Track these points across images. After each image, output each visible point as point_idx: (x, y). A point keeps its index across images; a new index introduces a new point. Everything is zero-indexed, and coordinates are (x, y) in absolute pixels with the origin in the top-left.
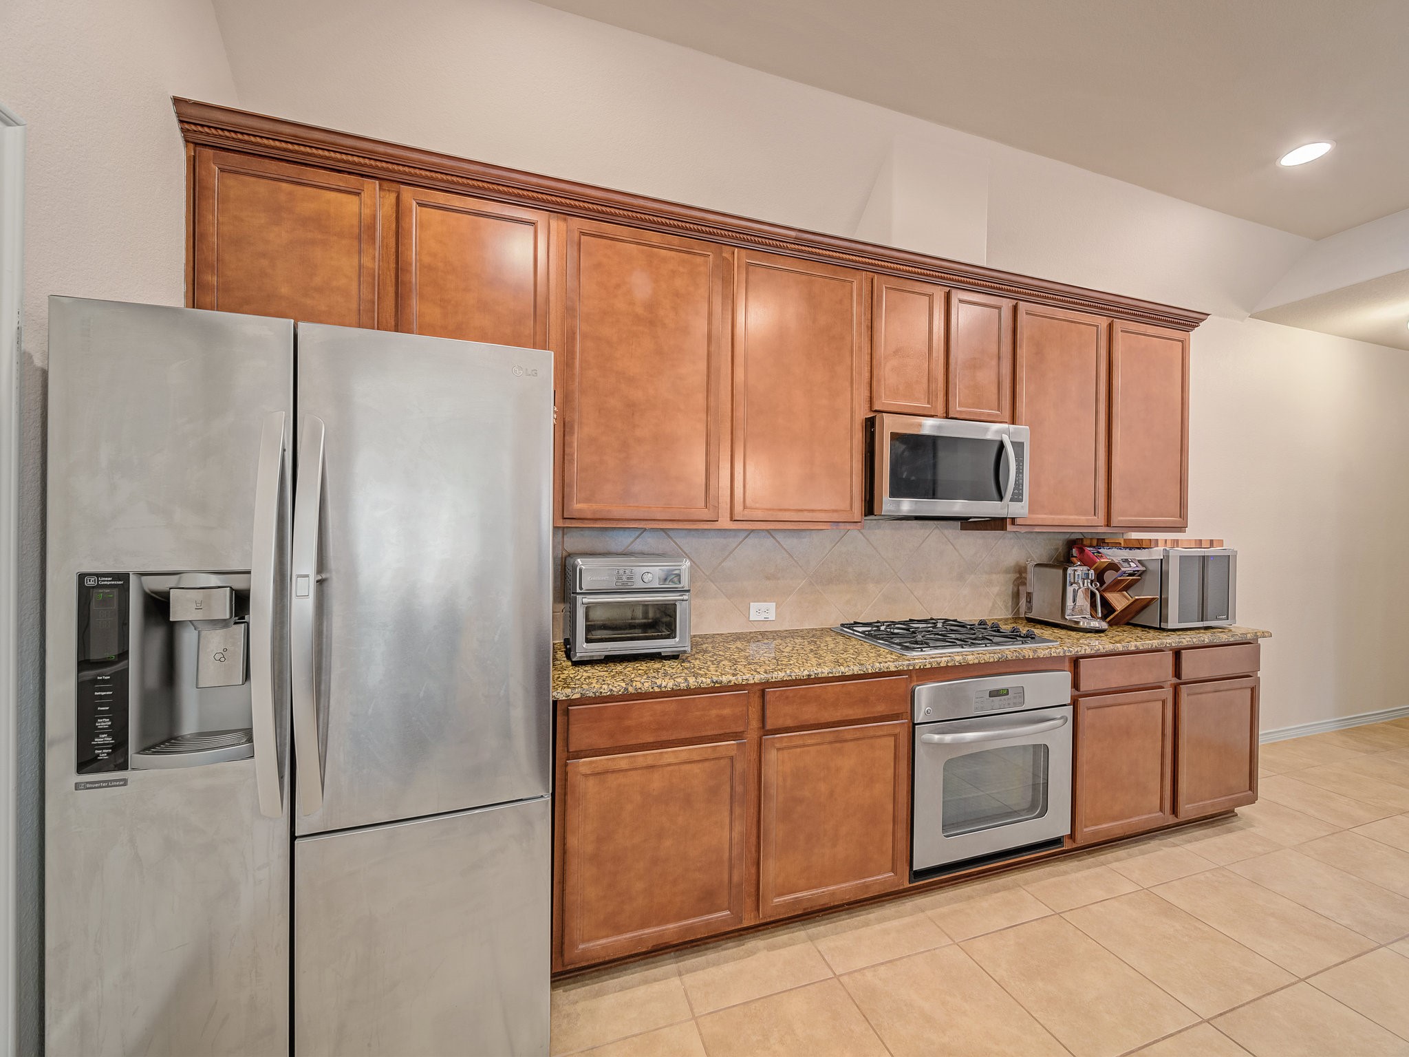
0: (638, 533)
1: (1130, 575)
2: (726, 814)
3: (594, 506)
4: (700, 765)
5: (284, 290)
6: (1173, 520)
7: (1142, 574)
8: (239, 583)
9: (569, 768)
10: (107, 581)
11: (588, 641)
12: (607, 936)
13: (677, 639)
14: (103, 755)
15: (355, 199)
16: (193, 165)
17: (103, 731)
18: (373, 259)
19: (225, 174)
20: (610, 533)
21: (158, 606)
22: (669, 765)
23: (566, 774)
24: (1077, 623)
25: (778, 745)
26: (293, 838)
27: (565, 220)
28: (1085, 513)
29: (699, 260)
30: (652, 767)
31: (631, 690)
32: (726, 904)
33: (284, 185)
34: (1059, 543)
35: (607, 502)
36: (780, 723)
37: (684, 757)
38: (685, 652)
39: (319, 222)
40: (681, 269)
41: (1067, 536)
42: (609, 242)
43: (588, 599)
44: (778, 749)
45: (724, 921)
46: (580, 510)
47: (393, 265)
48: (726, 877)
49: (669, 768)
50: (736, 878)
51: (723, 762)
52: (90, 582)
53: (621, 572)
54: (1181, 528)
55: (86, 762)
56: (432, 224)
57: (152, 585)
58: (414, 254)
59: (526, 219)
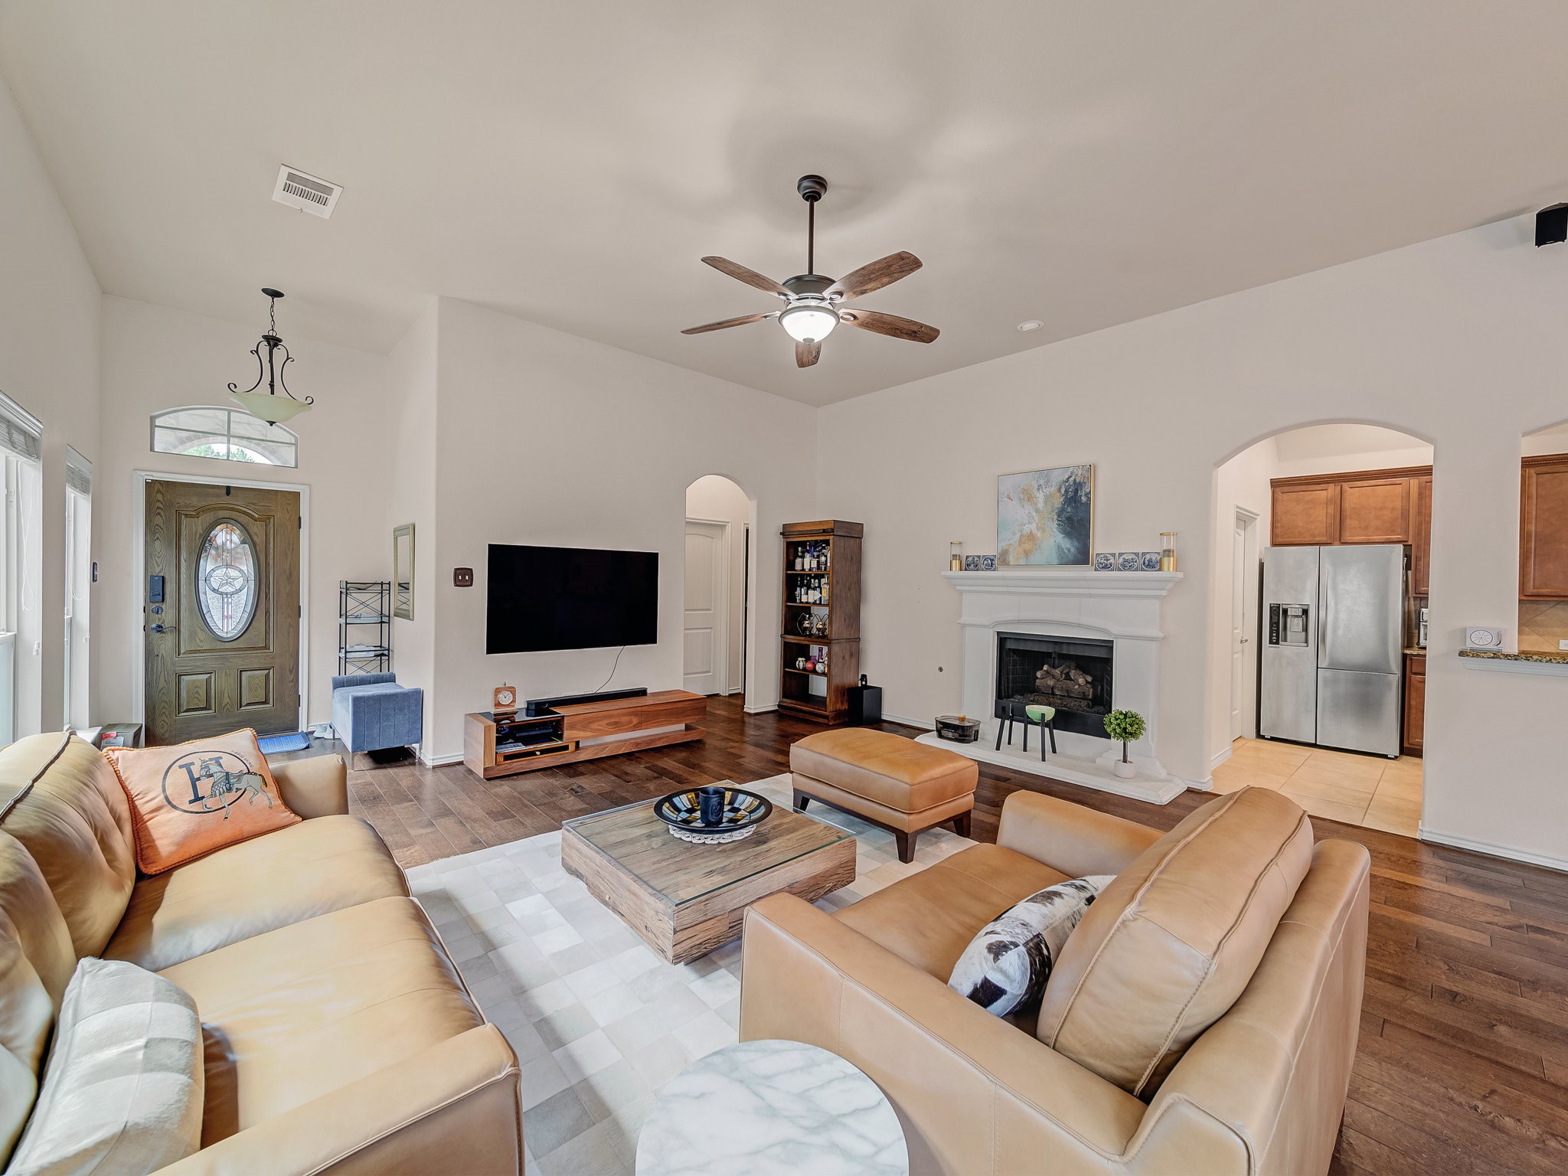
8: (1306, 608)
9: (1412, 678)
10: (1276, 605)
14: (1274, 641)
15: (1326, 492)
16: (1273, 494)
17: (1274, 636)
18: (1332, 509)
19: (1283, 495)
21: (1285, 611)
26: (1318, 668)
33: (1302, 492)
39: (1313, 501)
47: (1339, 510)
52: (1272, 605)
55: (1271, 642)
56: (1354, 494)
57: (1285, 607)
58: (1347, 505)
59: (1398, 482)
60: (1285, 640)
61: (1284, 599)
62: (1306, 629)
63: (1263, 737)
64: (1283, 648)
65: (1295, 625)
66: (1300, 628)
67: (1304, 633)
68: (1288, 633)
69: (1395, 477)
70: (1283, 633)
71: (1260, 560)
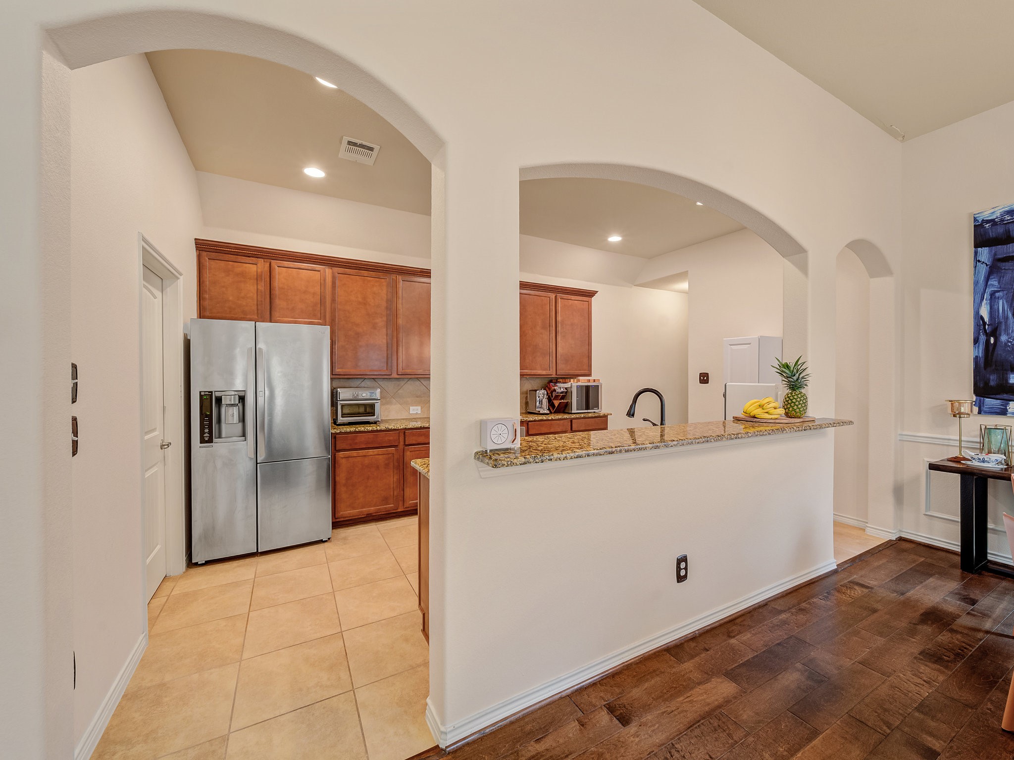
0: (363, 380)
1: (561, 393)
2: (392, 472)
3: (344, 370)
4: (382, 456)
5: (231, 298)
6: (586, 372)
7: (566, 392)
8: (242, 394)
9: (336, 455)
10: (207, 393)
11: (342, 417)
12: (350, 510)
13: (375, 417)
14: (206, 439)
15: (255, 266)
16: (199, 257)
17: (206, 433)
18: (262, 286)
19: (210, 260)
20: (351, 380)
21: (219, 400)
22: (371, 455)
23: (335, 457)
24: (539, 411)
25: (410, 450)
26: (257, 463)
27: (331, 268)
28: (545, 370)
29: (383, 280)
30: (365, 456)
31: (357, 430)
32: (392, 503)
33: (230, 262)
34: (546, 381)
35: (349, 369)
36: (411, 442)
37: (376, 453)
38: (379, 421)
39: (243, 274)
40: (376, 284)
41: (550, 379)
42: (348, 276)
43: (341, 402)
44: (411, 451)
45: (391, 507)
46: (339, 372)
47: (269, 288)
48: (392, 493)
49: (371, 456)
50: (395, 494)
51: (390, 455)
52: (202, 394)
53: (354, 393)
54: (590, 375)
55: (202, 441)
56: (283, 273)
57: (218, 394)
58: (276, 284)
59: (317, 269)
60: (220, 437)
61: (216, 386)
62: (243, 419)
63: (196, 564)
64: (219, 446)
65: (231, 415)
66: (236, 419)
67: (240, 425)
68: (223, 426)
69: (314, 263)
70: (217, 426)
71: (185, 336)
